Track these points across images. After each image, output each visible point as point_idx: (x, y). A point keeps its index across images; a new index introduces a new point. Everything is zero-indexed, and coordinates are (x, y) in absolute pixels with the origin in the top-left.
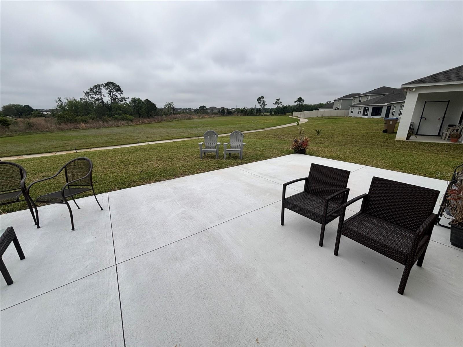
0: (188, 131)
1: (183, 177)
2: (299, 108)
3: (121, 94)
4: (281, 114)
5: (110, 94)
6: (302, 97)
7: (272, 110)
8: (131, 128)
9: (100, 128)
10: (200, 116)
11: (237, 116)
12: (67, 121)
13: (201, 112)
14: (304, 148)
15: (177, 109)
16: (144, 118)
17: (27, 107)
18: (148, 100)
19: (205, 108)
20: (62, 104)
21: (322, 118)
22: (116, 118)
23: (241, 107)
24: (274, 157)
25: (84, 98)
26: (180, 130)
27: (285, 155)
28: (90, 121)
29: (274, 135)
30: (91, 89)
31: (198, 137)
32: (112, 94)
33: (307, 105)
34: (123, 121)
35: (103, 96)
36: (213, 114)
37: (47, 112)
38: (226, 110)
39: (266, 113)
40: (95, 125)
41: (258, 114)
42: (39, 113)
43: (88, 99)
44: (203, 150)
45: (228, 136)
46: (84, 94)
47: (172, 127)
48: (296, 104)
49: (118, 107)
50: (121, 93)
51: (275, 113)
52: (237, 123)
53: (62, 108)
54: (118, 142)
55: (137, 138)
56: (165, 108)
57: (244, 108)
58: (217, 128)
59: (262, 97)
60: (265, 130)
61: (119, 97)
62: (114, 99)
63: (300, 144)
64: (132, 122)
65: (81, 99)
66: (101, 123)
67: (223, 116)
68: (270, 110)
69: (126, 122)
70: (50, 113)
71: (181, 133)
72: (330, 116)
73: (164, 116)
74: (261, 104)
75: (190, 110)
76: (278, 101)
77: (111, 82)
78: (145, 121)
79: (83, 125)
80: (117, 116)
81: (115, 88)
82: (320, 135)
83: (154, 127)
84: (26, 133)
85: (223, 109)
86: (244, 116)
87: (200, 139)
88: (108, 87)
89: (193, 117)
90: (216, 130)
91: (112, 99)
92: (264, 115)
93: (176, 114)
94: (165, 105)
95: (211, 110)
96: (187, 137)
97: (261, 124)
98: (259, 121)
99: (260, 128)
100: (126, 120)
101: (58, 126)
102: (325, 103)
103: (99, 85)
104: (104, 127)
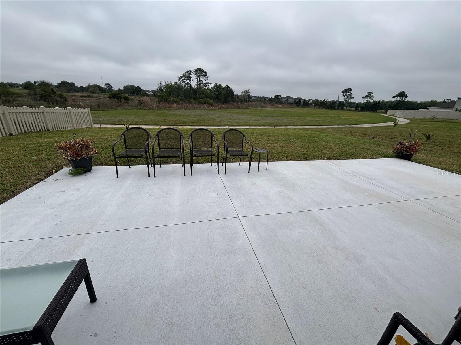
0: (263, 119)
1: (271, 161)
2: (398, 105)
3: (206, 80)
4: (370, 110)
5: (197, 79)
6: (405, 92)
7: (359, 104)
8: (212, 112)
9: (187, 109)
10: (273, 105)
11: (314, 108)
12: (164, 101)
13: (275, 101)
14: (411, 153)
15: (252, 97)
16: (223, 103)
17: (138, 87)
18: (228, 86)
19: (280, 98)
20: (161, 86)
21: (433, 120)
22: (199, 101)
23: (321, 99)
24: (368, 158)
25: (177, 82)
26: (255, 117)
27: (382, 158)
28: (181, 102)
29: (363, 134)
30: (184, 74)
31: (275, 126)
32: (199, 79)
33: (410, 101)
34: (204, 104)
35: (191, 80)
36: (287, 104)
37: (150, 93)
38: (303, 101)
39: (350, 108)
40: (184, 106)
41: (340, 108)
42: (145, 93)
43: (180, 83)
45: (306, 128)
46: (178, 79)
47: (247, 114)
48: (395, 99)
49: (202, 92)
50: (206, 78)
51: (362, 109)
52: (315, 115)
53: (161, 90)
54: (203, 123)
55: (218, 121)
56: (241, 95)
57: (324, 100)
58: (293, 119)
59: (349, 88)
60: (350, 127)
61: (204, 82)
62: (200, 83)
63: (407, 148)
64: (212, 106)
65: (175, 82)
66: (188, 104)
67: (299, 107)
68: (356, 105)
70: (152, 94)
71: (256, 120)
72: (447, 119)
73: (239, 103)
74: (346, 97)
75: (264, 98)
76: (369, 95)
77: (200, 68)
78: (222, 106)
79: (175, 105)
80: (201, 99)
81: (202, 73)
82: (430, 141)
83: (231, 112)
84: (138, 108)
85: (300, 100)
86: (323, 108)
87: (276, 128)
88: (197, 73)
89: (267, 105)
91: (198, 84)
92: (348, 110)
93: (252, 101)
94: (242, 92)
95: (286, 100)
96: (263, 125)
97: (343, 120)
98: (341, 116)
99: (343, 124)
100: (207, 104)
101: (158, 104)
102: (440, 101)
103: (190, 71)
104: (190, 109)
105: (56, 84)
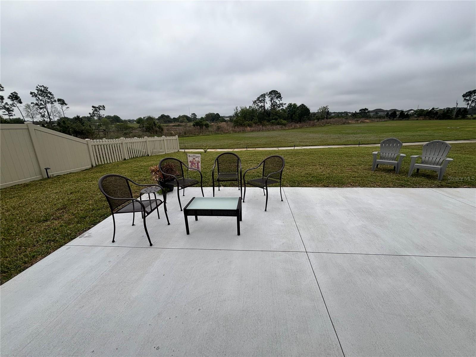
0: (345, 137)
1: (353, 187)
5: (271, 101)
8: (284, 132)
9: (259, 131)
10: (358, 120)
11: (417, 120)
12: (239, 125)
13: (360, 116)
15: (331, 113)
16: (297, 123)
17: (218, 114)
18: (303, 104)
19: (366, 111)
20: (237, 112)
22: (273, 123)
23: (428, 108)
25: (252, 106)
26: (334, 135)
28: (255, 125)
30: (258, 98)
31: (359, 144)
32: (273, 101)
34: (278, 125)
35: (265, 103)
36: (377, 118)
37: (227, 119)
38: (399, 113)
40: (257, 128)
41: (460, 117)
42: (223, 119)
43: (255, 107)
44: (377, 160)
46: (253, 103)
47: (324, 132)
49: (276, 113)
50: (280, 100)
52: (418, 129)
53: (236, 115)
54: (275, 144)
55: (291, 141)
56: (318, 112)
57: (433, 109)
58: (385, 136)
61: (278, 103)
62: (273, 105)
64: (285, 126)
65: (250, 107)
66: (261, 127)
67: (393, 120)
69: (280, 126)
70: (229, 119)
71: (336, 139)
73: (316, 121)
74: (470, 102)
75: (346, 113)
77: (274, 91)
78: (297, 126)
79: (249, 128)
80: (274, 121)
81: (276, 95)
83: (306, 132)
84: (216, 133)
85: (394, 111)
87: (362, 147)
88: (271, 95)
90: (383, 137)
91: (272, 105)
92: (474, 118)
93: (331, 118)
94: (319, 109)
95: (375, 113)
96: (344, 144)
97: (466, 133)
98: (463, 127)
100: (280, 125)
101: (233, 129)
103: (265, 94)
104: (263, 131)
105: (157, 117)
